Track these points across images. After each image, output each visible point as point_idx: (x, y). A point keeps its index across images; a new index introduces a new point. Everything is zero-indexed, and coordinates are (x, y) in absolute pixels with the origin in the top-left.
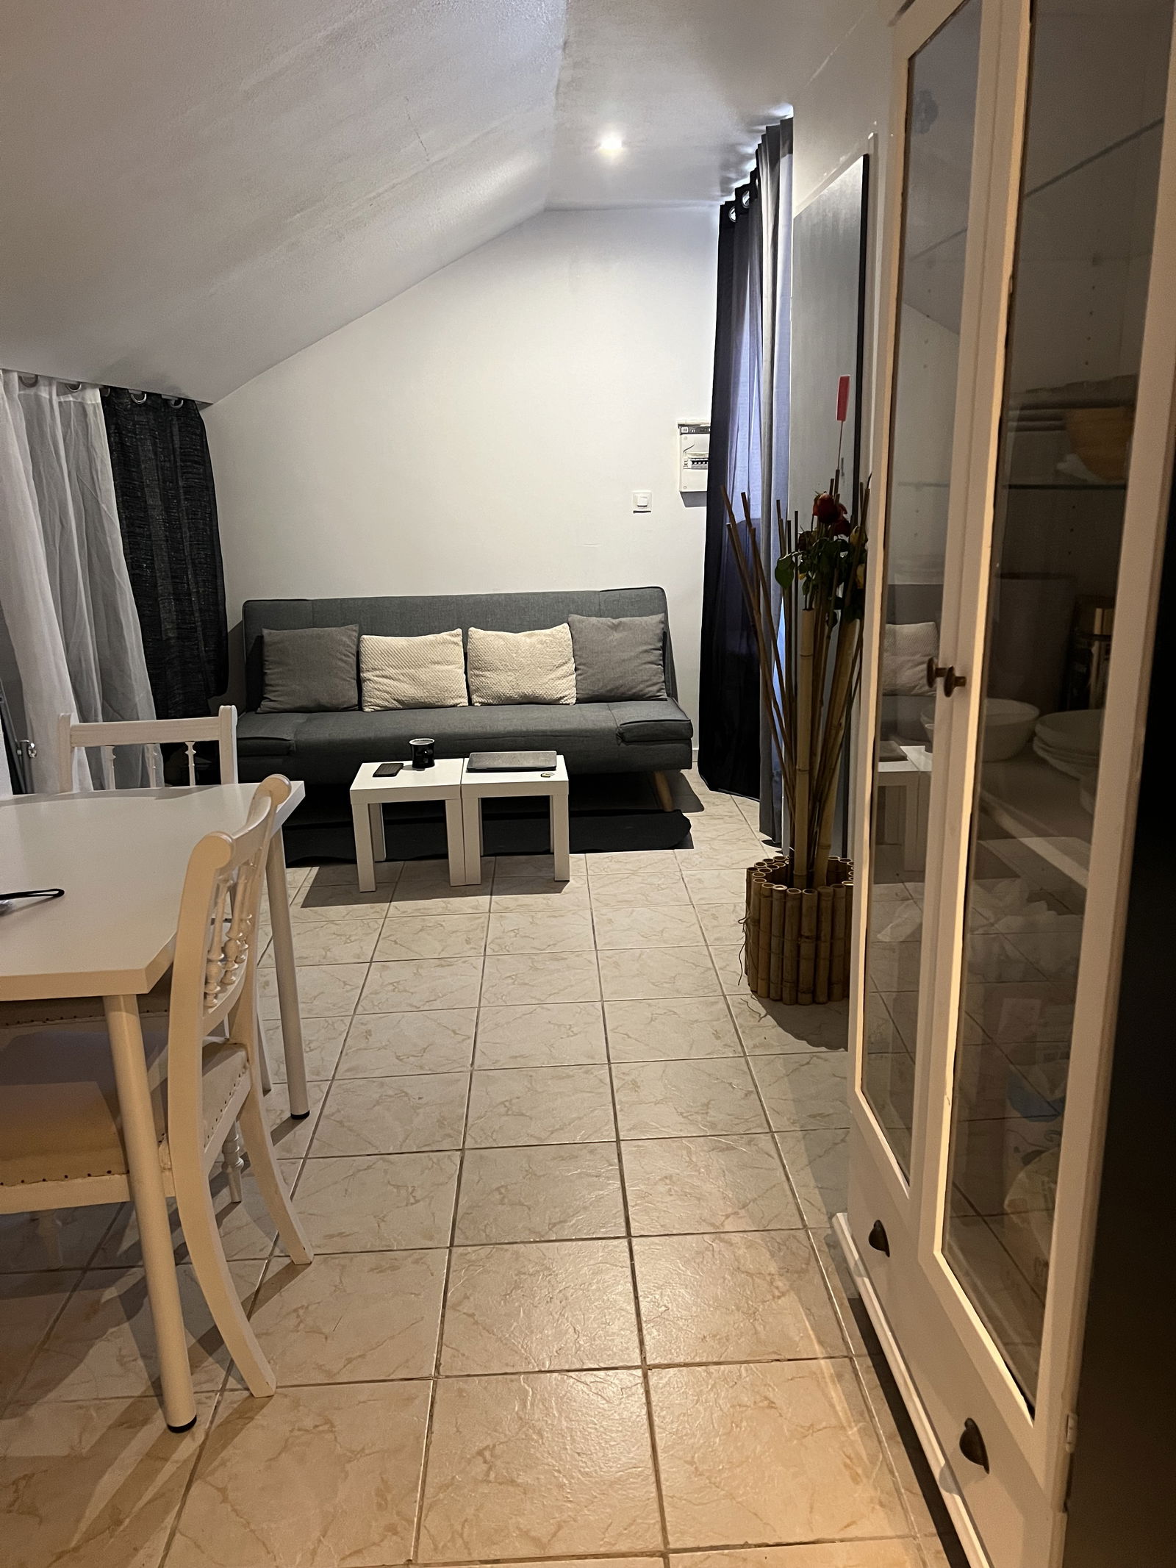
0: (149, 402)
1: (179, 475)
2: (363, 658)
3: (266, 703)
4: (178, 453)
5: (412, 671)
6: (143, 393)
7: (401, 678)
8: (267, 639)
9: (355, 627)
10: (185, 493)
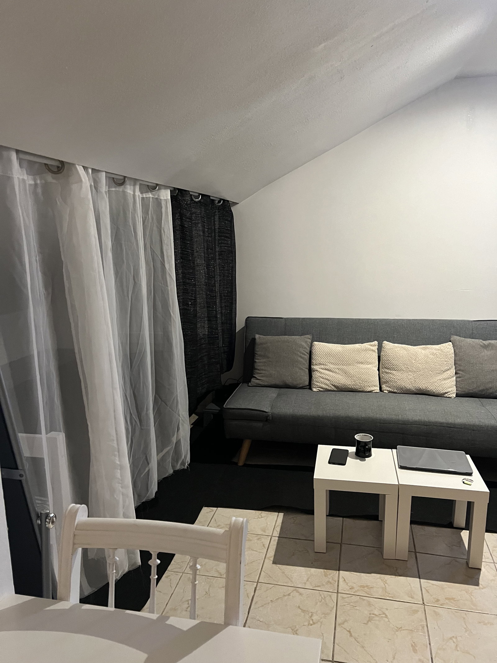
0: (202, 201)
1: (217, 244)
2: (313, 356)
3: (254, 380)
4: (217, 232)
5: (345, 367)
6: (200, 194)
7: (337, 371)
8: (258, 341)
9: (309, 336)
10: (219, 255)
